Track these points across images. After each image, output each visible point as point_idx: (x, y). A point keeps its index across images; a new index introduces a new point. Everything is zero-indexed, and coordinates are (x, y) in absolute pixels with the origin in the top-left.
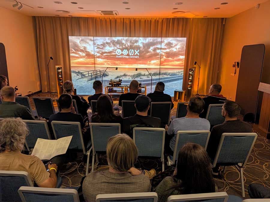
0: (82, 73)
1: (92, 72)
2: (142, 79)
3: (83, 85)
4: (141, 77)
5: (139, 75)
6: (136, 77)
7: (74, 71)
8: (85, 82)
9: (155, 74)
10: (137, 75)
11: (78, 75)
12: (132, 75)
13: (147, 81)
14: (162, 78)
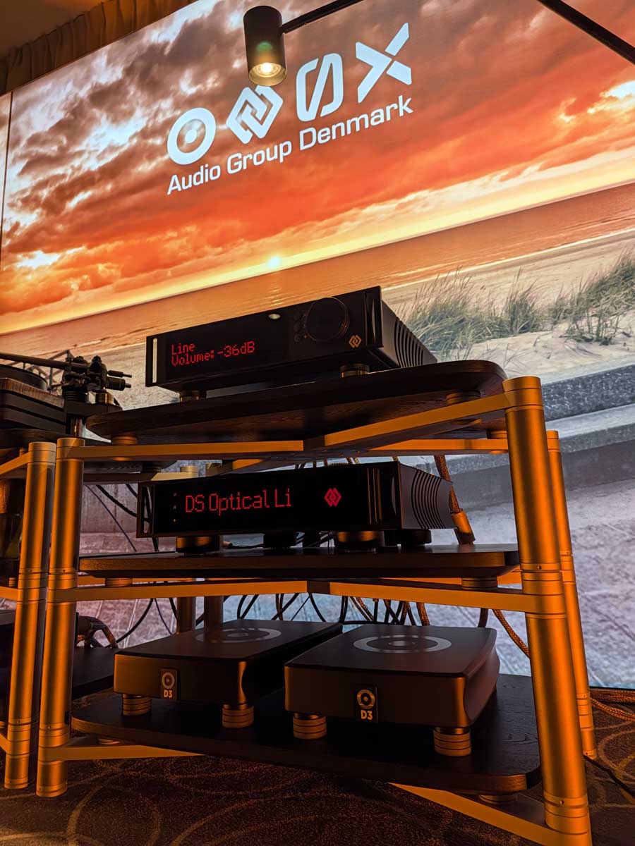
13: (579, 400)
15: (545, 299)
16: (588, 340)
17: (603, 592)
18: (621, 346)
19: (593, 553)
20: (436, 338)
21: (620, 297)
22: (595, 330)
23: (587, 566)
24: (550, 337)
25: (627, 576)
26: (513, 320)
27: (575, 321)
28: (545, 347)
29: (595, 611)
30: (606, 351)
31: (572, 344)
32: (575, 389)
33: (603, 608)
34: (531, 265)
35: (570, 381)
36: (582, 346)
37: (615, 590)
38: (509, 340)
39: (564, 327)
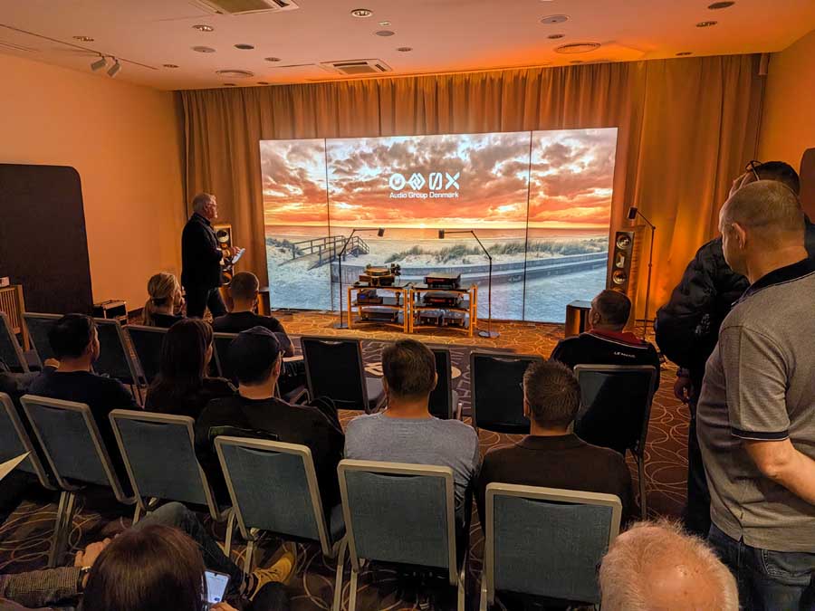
0: (293, 245)
1: (322, 242)
2: (469, 263)
3: (297, 280)
4: (467, 258)
5: (459, 252)
6: (450, 257)
7: (274, 238)
8: (301, 272)
9: (510, 250)
10: (453, 250)
11: (283, 251)
12: (436, 252)
13: (485, 270)
14: (533, 262)
16: (488, 259)
32: (484, 267)
39: (484, 255)
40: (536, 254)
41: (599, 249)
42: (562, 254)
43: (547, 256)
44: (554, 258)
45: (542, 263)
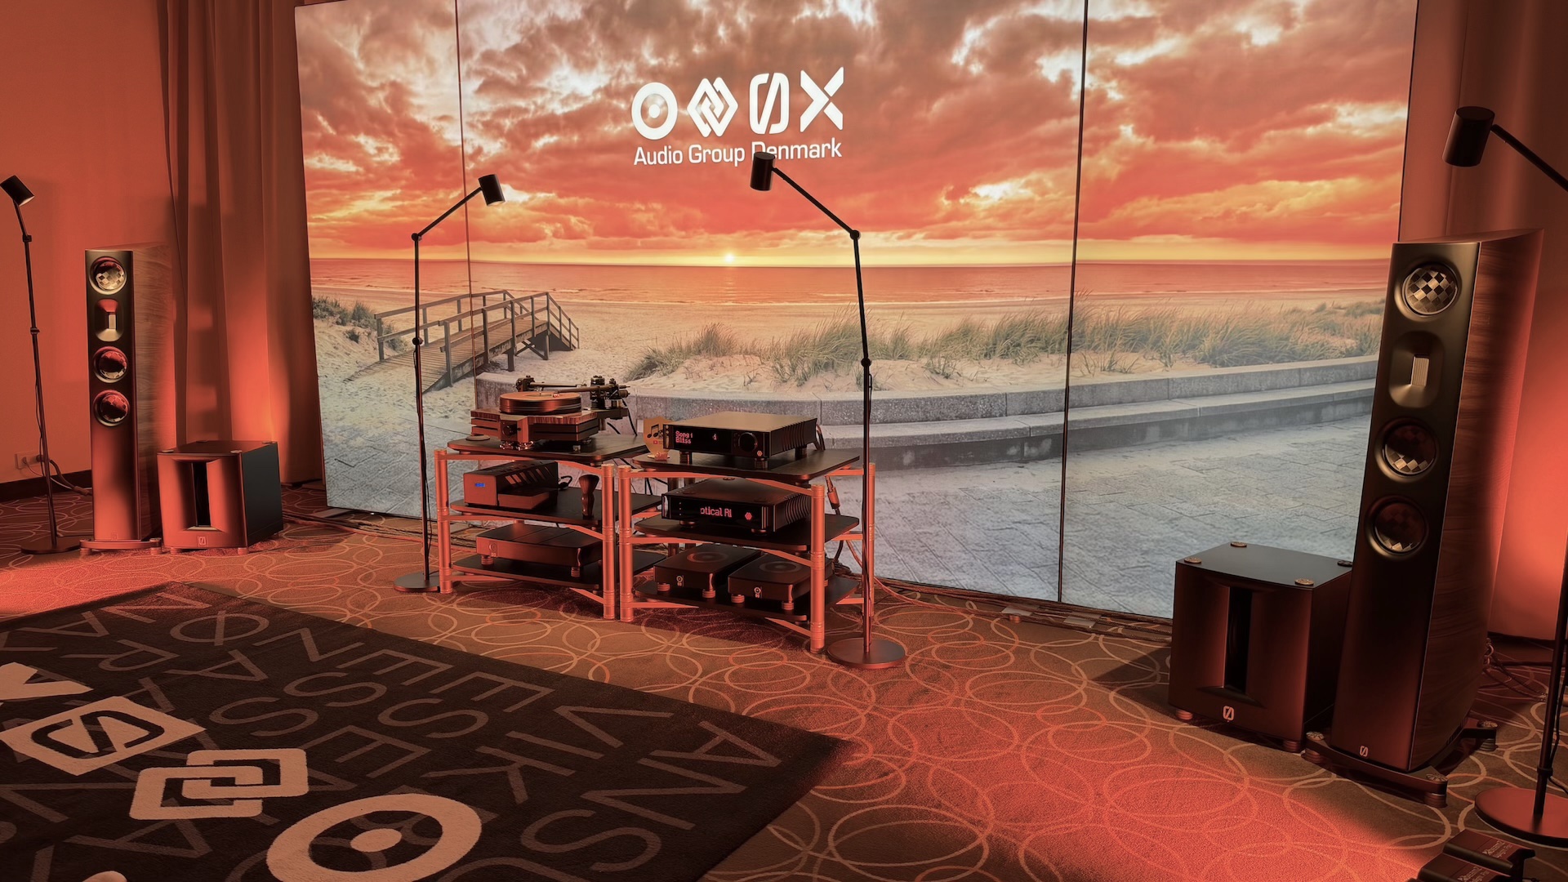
0: (378, 319)
1: (451, 310)
5: (844, 347)
6: (818, 367)
9: (1013, 342)
11: (354, 337)
12: (775, 347)
13: (928, 412)
14: (1094, 388)
15: (916, 338)
16: (938, 373)
17: (925, 530)
18: (955, 381)
19: (923, 508)
20: (845, 351)
21: (959, 348)
22: (942, 367)
23: (919, 515)
24: (916, 366)
25: (939, 523)
26: (895, 348)
27: (932, 358)
28: (912, 372)
29: (919, 541)
30: (946, 382)
31: (928, 374)
32: (926, 404)
33: (924, 540)
34: (910, 311)
35: (924, 399)
36: (934, 376)
37: (932, 530)
38: (890, 362)
39: (924, 361)
40: (1104, 359)
41: (1350, 343)
42: (1204, 360)
43: (1146, 368)
44: (1172, 374)
45: (1129, 394)
